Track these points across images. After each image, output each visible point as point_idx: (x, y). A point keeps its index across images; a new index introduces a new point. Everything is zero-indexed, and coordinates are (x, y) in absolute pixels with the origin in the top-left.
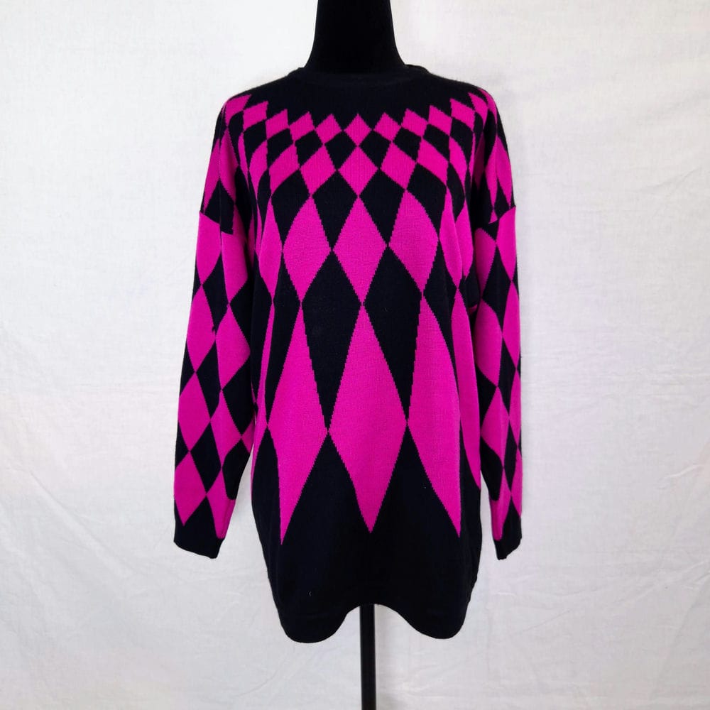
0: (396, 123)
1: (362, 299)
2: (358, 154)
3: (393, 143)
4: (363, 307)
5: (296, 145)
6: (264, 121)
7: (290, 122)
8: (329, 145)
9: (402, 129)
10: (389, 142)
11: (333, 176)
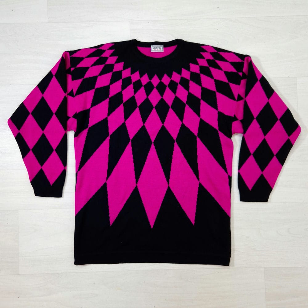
0: (169, 78)
1: (153, 141)
2: (155, 91)
3: (168, 87)
4: (153, 144)
5: (133, 84)
6: (122, 71)
7: (131, 74)
8: (145, 86)
9: (171, 81)
10: (166, 86)
11: (146, 99)
